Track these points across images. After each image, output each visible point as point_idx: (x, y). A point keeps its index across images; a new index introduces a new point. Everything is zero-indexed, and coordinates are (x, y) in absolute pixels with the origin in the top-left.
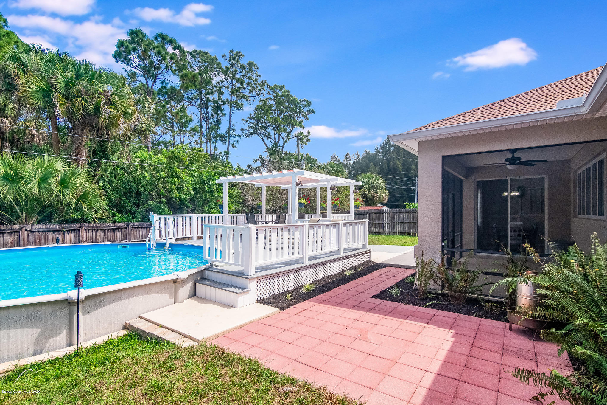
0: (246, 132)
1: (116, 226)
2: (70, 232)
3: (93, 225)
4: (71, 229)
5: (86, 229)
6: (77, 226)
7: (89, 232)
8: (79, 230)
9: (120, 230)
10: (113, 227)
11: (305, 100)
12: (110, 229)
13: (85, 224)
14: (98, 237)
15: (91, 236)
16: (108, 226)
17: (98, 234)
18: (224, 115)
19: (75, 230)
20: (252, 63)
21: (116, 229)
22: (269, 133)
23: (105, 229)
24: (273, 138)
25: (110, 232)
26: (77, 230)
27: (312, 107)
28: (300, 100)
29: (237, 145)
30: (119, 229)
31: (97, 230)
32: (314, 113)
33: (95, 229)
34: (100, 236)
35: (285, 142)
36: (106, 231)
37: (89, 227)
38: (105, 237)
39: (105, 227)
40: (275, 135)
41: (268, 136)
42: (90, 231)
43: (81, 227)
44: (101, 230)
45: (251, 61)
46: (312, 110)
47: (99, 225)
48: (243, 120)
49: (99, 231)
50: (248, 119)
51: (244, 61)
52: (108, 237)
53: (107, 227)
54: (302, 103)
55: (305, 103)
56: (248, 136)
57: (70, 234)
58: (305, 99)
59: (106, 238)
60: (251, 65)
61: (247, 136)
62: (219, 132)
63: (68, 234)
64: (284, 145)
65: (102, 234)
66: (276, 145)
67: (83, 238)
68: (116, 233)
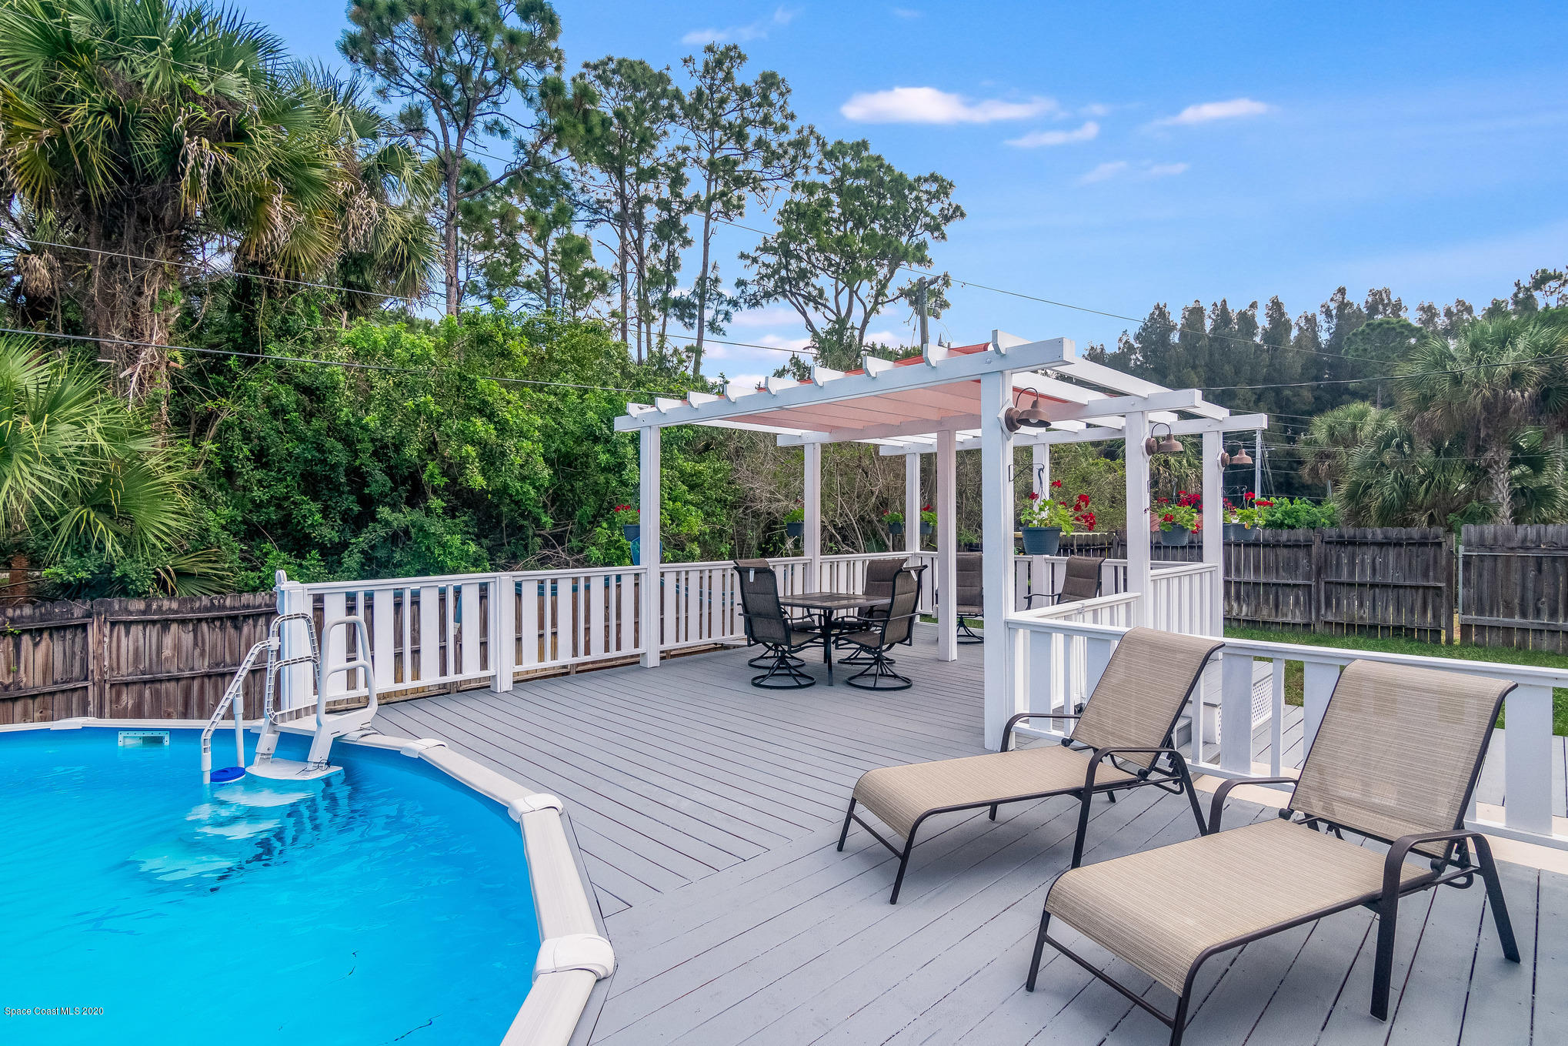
0: (752, 289)
1: (248, 607)
2: (46, 635)
3: (149, 606)
4: (52, 624)
5: (113, 624)
6: (78, 610)
7: (127, 633)
8: (84, 627)
9: (262, 621)
10: (233, 608)
11: (934, 178)
12: (220, 619)
13: (111, 604)
14: (167, 652)
15: (136, 650)
16: (212, 607)
17: (168, 640)
18: (687, 242)
19: (65, 628)
20: (773, 75)
21: (246, 617)
22: (821, 292)
23: (200, 620)
24: (832, 305)
25: (222, 628)
26: (76, 627)
27: (955, 198)
28: (919, 179)
29: (724, 325)
30: (259, 615)
31: (165, 624)
32: (962, 215)
33: (154, 622)
34: (177, 647)
35: (867, 315)
36: (205, 626)
37: (131, 613)
38: (197, 652)
39: (199, 610)
40: (838, 294)
41: (817, 300)
42: (133, 629)
43: (89, 615)
44: (183, 622)
45: (768, 69)
46: (958, 208)
47: (175, 605)
48: (743, 256)
49: (174, 627)
50: (759, 253)
51: (746, 75)
52: (214, 647)
53: (207, 609)
54: (925, 187)
55: (934, 187)
56: (757, 303)
57: (43, 646)
58: (932, 175)
59: (202, 654)
60: (769, 81)
61: (754, 302)
62: (675, 293)
63: (36, 645)
64: (865, 322)
65: (187, 638)
66: (841, 322)
67: (99, 658)
68: (245, 630)
